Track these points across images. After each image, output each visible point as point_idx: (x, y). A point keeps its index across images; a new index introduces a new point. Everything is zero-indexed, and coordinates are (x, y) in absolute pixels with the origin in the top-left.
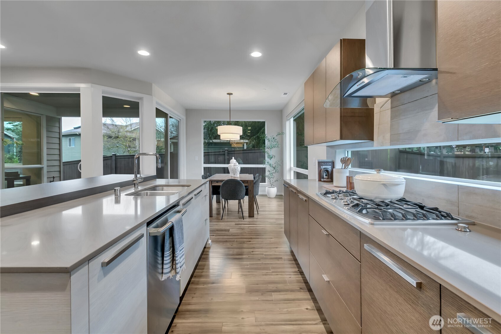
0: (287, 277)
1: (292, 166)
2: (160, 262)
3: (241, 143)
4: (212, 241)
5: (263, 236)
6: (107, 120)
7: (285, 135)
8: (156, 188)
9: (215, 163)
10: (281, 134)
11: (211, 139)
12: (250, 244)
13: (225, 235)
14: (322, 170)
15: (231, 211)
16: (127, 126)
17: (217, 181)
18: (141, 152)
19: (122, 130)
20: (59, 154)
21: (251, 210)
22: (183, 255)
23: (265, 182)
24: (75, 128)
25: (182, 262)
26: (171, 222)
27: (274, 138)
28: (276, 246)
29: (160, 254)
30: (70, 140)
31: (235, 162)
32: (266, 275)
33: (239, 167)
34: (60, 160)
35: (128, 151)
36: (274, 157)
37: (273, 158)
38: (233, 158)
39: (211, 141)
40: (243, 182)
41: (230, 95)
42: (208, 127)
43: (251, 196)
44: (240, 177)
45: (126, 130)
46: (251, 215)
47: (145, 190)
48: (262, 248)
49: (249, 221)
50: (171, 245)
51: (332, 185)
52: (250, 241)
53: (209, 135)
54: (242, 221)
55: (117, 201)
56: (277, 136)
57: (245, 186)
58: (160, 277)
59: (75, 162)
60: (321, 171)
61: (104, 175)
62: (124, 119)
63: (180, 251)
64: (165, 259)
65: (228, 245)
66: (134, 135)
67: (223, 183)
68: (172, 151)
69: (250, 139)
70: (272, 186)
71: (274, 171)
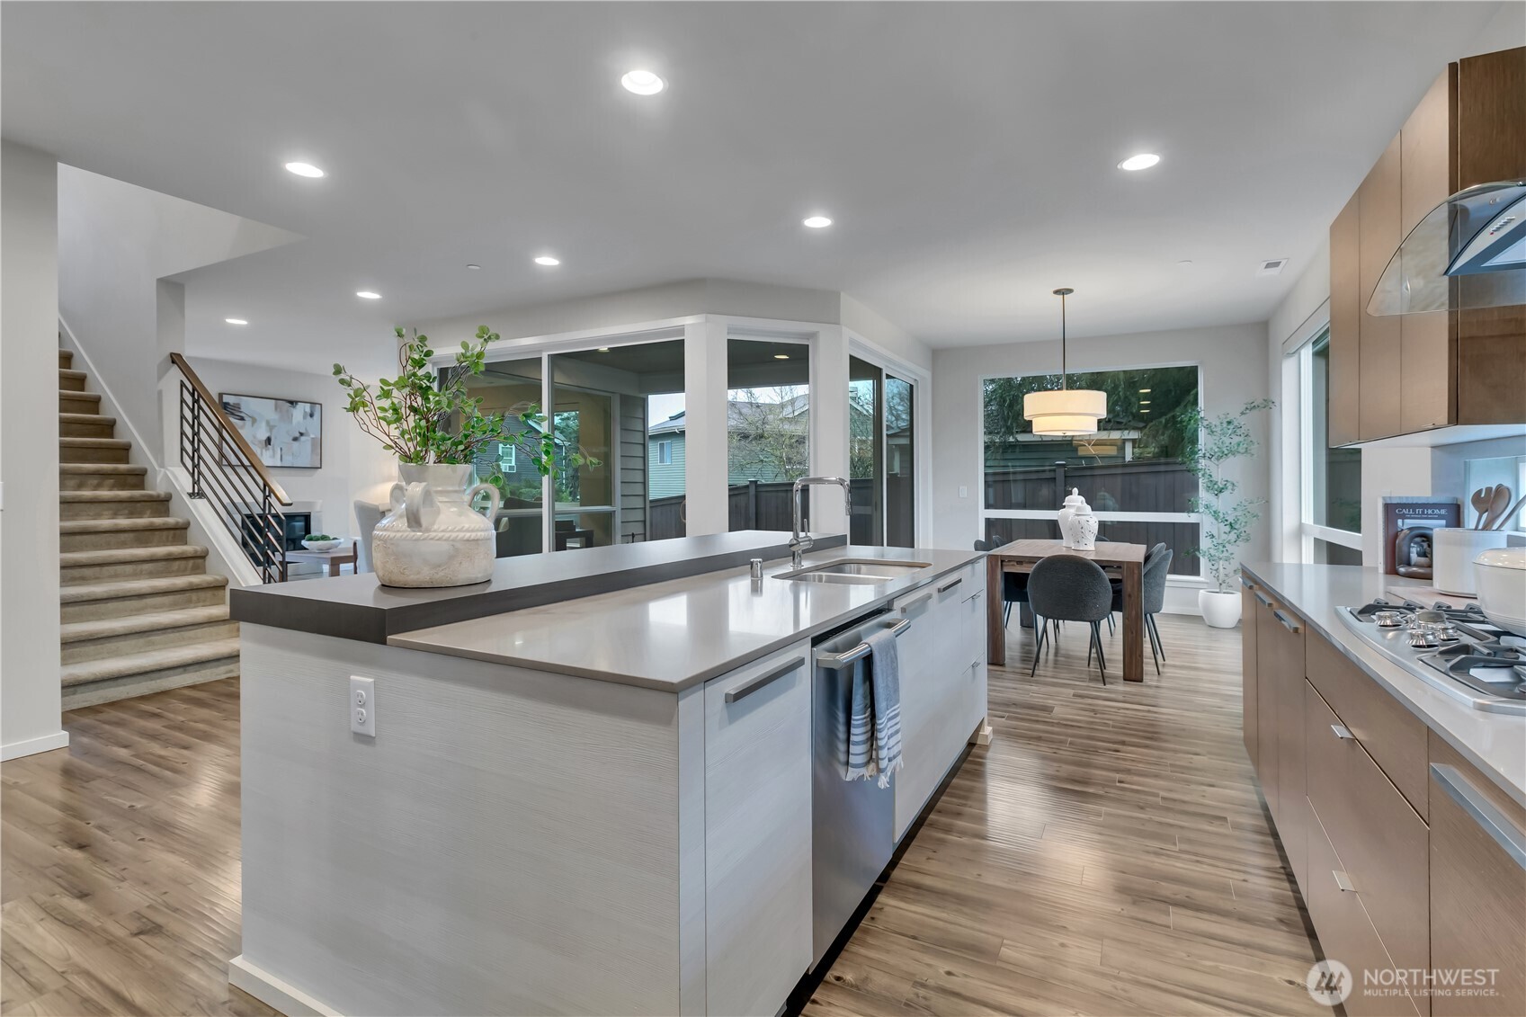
0: (1236, 877)
1: (1308, 518)
2: (842, 736)
3: (1112, 443)
4: (994, 732)
5: (1166, 741)
6: (741, 395)
7: (1275, 410)
8: (842, 566)
9: (1024, 506)
10: (1264, 405)
11: (1012, 434)
12: (1118, 759)
13: (1037, 721)
14: (1401, 535)
15: (1068, 656)
16: (782, 406)
17: (1020, 560)
18: (812, 476)
19: (772, 416)
20: (642, 481)
21: (1131, 657)
22: (897, 732)
23: (1196, 572)
24: (672, 418)
25: (895, 750)
26: (866, 644)
27: (1229, 423)
28: (1212, 781)
29: (841, 716)
30: (662, 446)
31: (1079, 504)
32: (1156, 854)
33: (1093, 519)
34: (645, 496)
35: (787, 471)
36: (1230, 487)
37: (1226, 494)
38: (1075, 490)
39: (1011, 439)
40: (1103, 568)
41: (1063, 294)
42: (1001, 397)
43: (1134, 612)
44: (1097, 551)
45: (781, 416)
46: (1133, 672)
47: (817, 569)
48: (1156, 776)
49: (1126, 693)
50: (868, 701)
51: (1429, 588)
52: (1118, 751)
53: (1006, 421)
54: (1099, 690)
55: (756, 589)
56: (1242, 413)
57: (1112, 581)
58: (842, 770)
59: (673, 501)
60: (1396, 536)
61: (730, 531)
62: (777, 388)
63: (890, 719)
64: (853, 731)
65: (1045, 749)
66: (798, 430)
67: (1038, 566)
68: (897, 469)
69: (1145, 427)
70: (1222, 586)
71: (1233, 536)
